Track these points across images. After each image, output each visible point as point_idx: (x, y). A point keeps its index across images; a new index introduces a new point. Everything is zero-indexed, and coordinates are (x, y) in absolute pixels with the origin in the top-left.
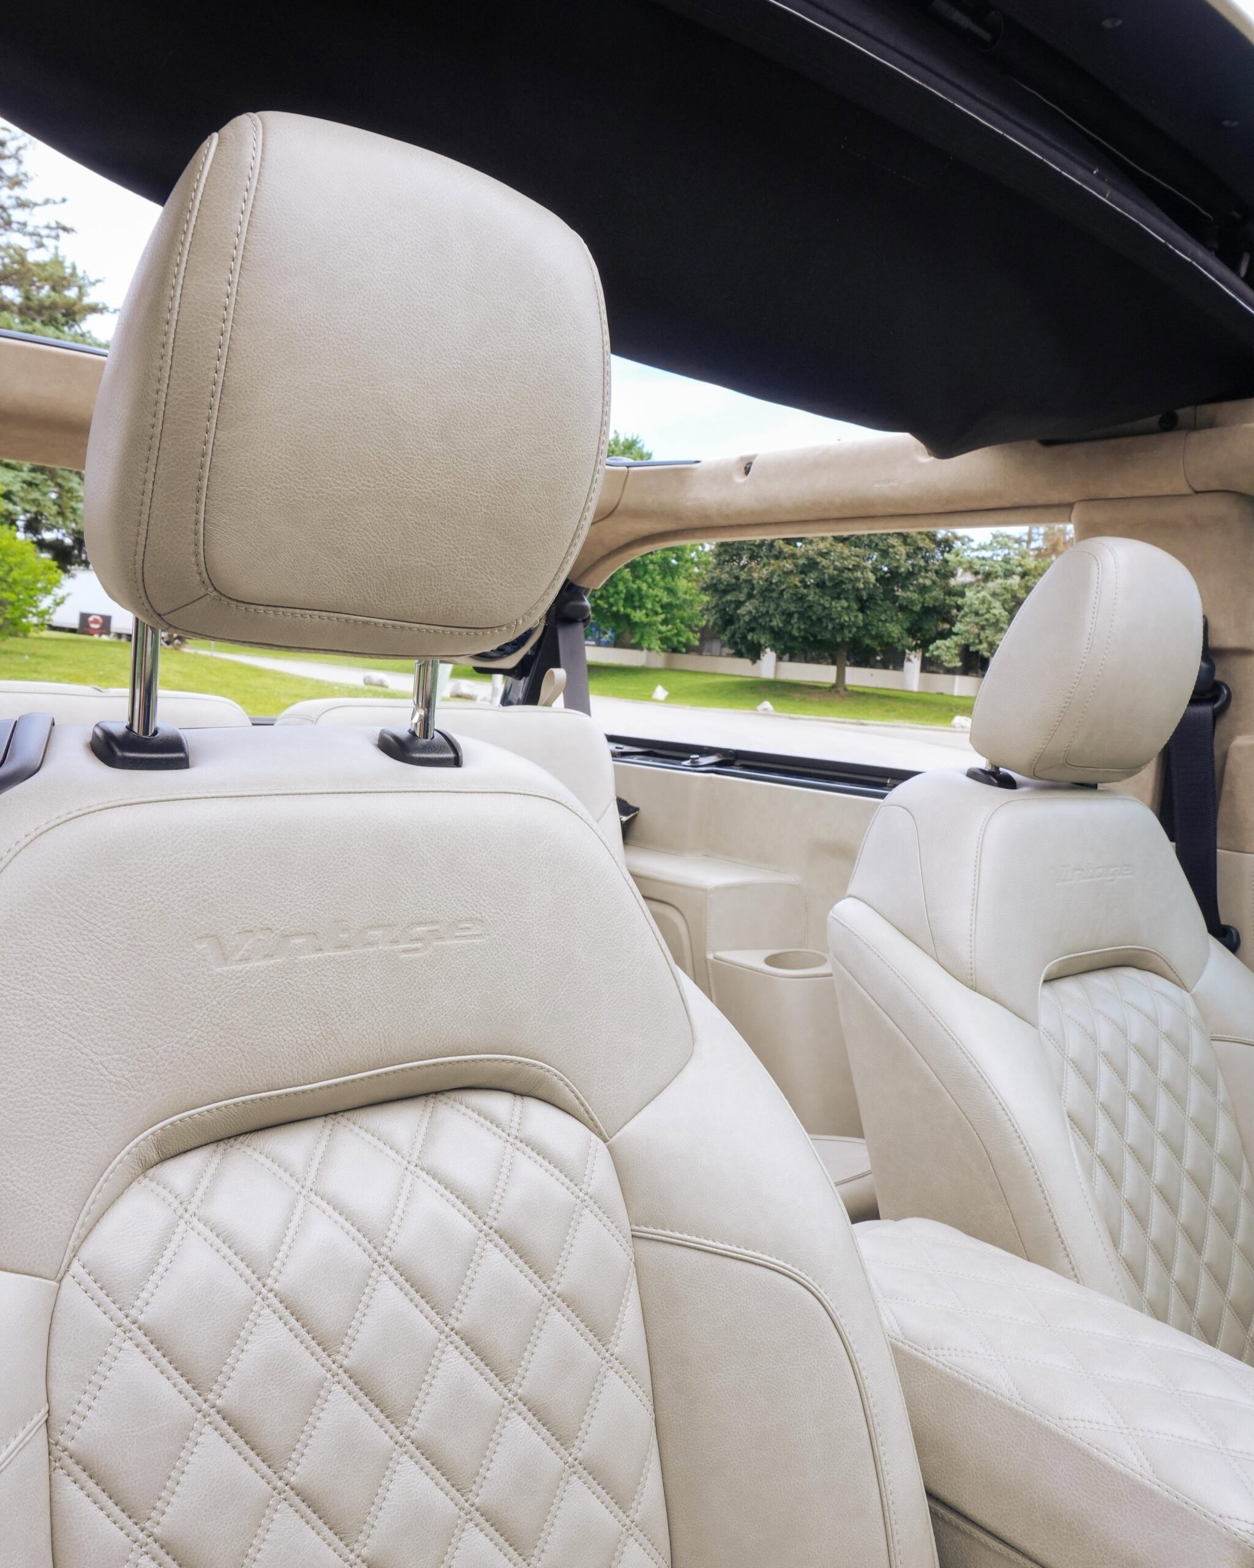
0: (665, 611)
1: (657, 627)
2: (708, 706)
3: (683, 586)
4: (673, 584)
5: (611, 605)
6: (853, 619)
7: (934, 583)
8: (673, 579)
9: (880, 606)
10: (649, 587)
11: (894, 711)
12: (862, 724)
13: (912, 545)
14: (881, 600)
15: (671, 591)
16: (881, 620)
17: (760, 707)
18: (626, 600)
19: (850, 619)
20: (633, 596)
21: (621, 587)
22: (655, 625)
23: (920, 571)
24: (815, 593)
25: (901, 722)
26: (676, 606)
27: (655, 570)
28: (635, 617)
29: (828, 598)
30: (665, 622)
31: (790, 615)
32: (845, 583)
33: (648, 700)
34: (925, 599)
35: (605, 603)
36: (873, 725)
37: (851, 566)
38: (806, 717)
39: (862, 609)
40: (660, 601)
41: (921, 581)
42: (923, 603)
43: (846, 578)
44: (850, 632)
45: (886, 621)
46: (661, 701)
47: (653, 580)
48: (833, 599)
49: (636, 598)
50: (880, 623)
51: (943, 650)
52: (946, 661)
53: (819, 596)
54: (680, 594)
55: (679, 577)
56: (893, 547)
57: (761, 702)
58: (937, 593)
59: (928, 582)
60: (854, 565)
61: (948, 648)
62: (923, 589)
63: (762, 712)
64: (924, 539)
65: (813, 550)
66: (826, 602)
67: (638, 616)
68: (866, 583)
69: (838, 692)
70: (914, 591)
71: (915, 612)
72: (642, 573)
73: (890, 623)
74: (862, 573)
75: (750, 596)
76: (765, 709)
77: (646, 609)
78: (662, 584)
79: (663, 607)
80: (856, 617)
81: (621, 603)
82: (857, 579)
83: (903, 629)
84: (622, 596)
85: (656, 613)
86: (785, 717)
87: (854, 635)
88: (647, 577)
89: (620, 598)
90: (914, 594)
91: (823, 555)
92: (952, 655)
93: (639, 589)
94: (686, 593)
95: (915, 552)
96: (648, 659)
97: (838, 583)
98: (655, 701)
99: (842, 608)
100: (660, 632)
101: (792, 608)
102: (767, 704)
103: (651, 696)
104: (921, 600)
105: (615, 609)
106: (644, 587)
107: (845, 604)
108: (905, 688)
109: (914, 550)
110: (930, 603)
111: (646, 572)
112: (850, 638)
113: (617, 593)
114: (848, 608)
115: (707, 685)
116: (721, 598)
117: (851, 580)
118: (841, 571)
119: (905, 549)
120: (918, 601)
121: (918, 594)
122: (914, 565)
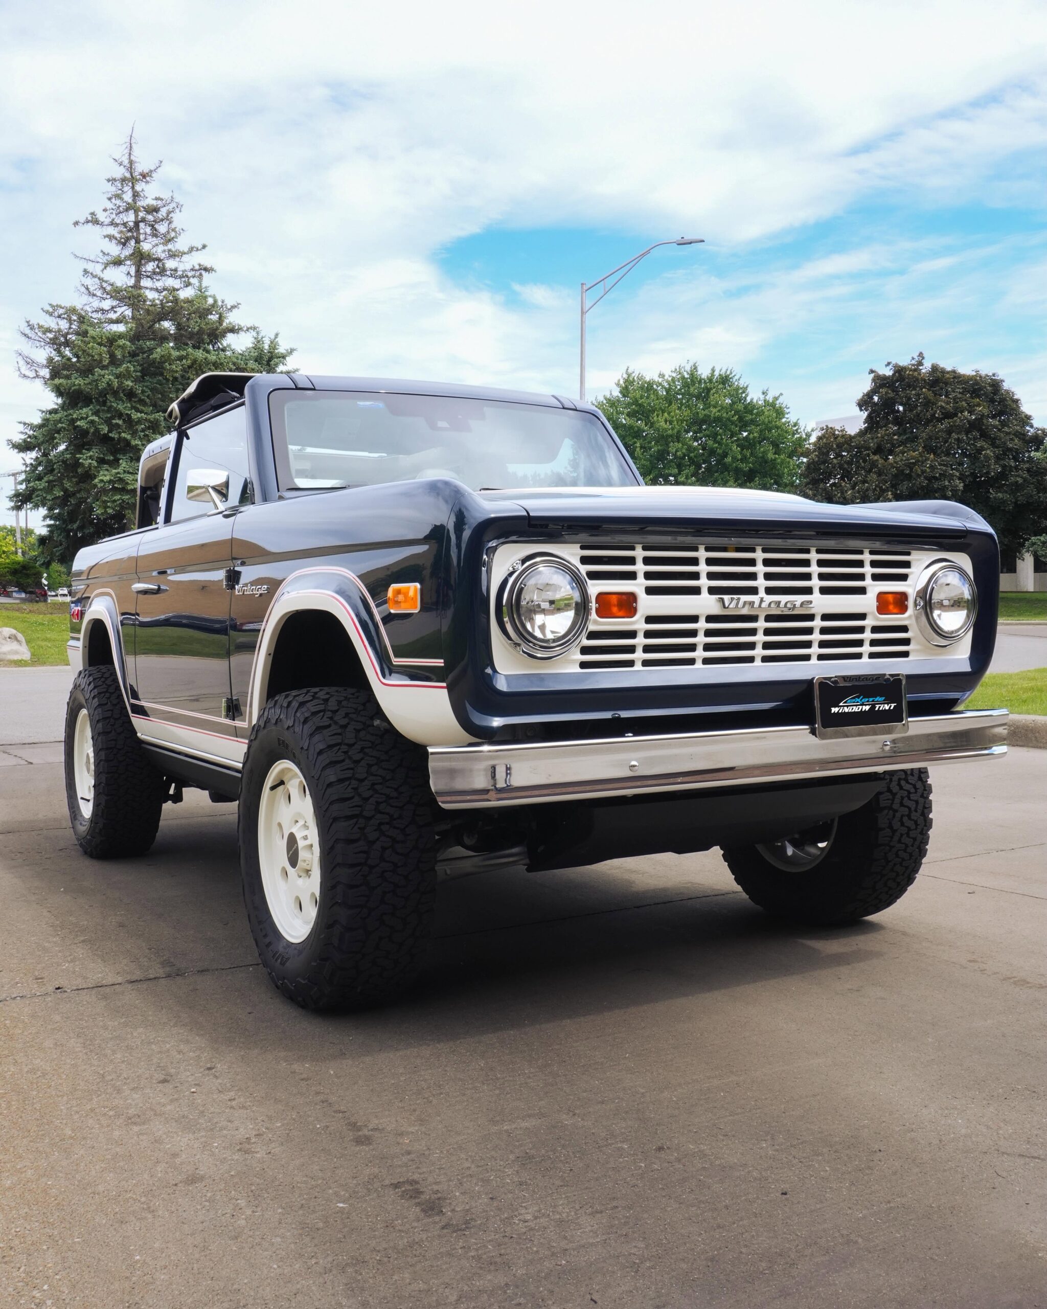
23: (1011, 471)
62: (1017, 487)
70: (1006, 492)
74: (949, 482)
95: (1005, 454)
108: (1019, 590)
110: (1022, 500)
120: (1011, 501)
121: (1010, 494)
122: (1004, 467)
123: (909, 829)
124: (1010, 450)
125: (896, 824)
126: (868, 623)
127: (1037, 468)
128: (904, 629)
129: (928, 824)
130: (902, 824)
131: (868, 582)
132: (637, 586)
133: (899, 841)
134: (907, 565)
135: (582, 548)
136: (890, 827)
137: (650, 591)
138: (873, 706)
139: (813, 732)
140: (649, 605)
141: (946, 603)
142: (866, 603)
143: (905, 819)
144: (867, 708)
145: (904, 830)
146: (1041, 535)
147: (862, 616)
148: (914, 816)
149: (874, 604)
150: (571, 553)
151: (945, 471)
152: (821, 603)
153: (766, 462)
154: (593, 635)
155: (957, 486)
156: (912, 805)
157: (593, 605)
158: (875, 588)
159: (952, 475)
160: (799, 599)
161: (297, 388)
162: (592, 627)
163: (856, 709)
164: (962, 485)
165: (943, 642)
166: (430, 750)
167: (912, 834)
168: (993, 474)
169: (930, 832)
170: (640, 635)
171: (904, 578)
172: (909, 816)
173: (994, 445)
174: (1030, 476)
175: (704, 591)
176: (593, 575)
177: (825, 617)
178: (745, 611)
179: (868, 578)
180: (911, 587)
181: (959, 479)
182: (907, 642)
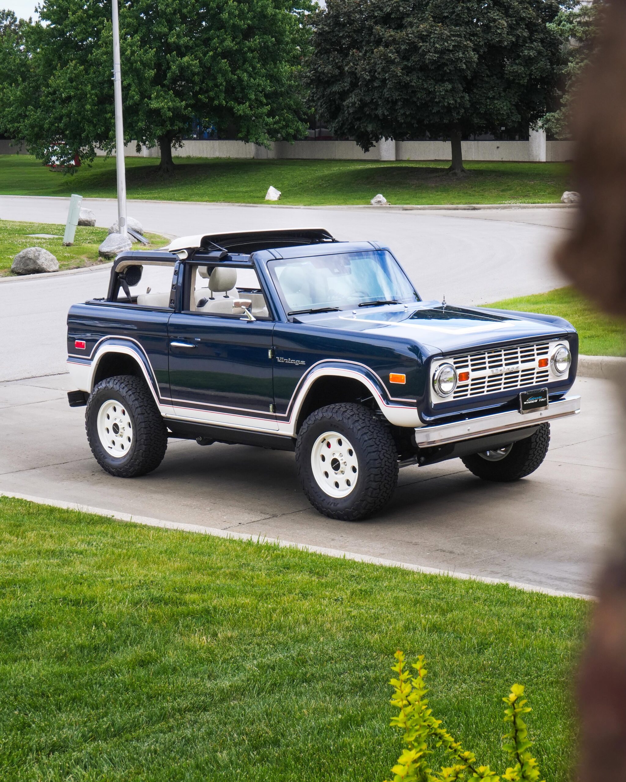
0: (270, 101)
1: (264, 120)
2: (322, 204)
3: (285, 71)
4: (276, 70)
5: (212, 99)
6: (459, 100)
7: (539, 53)
8: (275, 64)
9: (487, 82)
10: (250, 76)
11: (510, 190)
12: (474, 209)
13: (514, 17)
14: (488, 76)
15: (274, 78)
16: (489, 98)
17: (373, 201)
18: (227, 92)
19: (456, 101)
20: (234, 88)
21: (220, 79)
22: (261, 117)
23: (525, 41)
24: (418, 78)
25: (513, 203)
26: (282, 94)
27: (254, 58)
28: (238, 110)
29: (432, 82)
30: (271, 114)
31: (395, 103)
32: (447, 65)
33: (261, 203)
34: (532, 71)
35: (205, 97)
36: (484, 208)
37: (451, 48)
38: (419, 206)
39: (468, 90)
40: (263, 90)
41: (526, 52)
42: (530, 75)
43: (447, 60)
44: (458, 113)
45: (493, 98)
46: (274, 203)
47: (254, 68)
48: (437, 81)
49: (238, 89)
50: (488, 100)
51: (553, 122)
52: (557, 133)
53: (423, 80)
54: (284, 81)
55: (281, 63)
56: (495, 21)
57: (373, 196)
58: (544, 63)
59: (532, 53)
60: (454, 46)
61: (558, 120)
62: (529, 61)
63: (376, 205)
64: (526, 8)
65: (413, 33)
66: (429, 85)
67: (242, 109)
68: (469, 62)
69: (455, 174)
70: (520, 64)
71: (523, 85)
72: (240, 62)
73: (497, 99)
74: (463, 53)
75: (354, 85)
76: (379, 202)
77: (250, 100)
78: (263, 71)
79: (267, 96)
80: (463, 97)
81: (222, 96)
82: (459, 59)
83: (512, 105)
84: (222, 88)
85: (262, 104)
86: (399, 209)
87: (462, 116)
88: (247, 65)
89: (221, 91)
90: (519, 67)
91: (423, 38)
92: (562, 127)
93: (240, 80)
94: (289, 79)
95: (518, 24)
96: (257, 153)
97: (439, 66)
98: (269, 202)
99: (446, 91)
100: (267, 124)
101: (396, 95)
102: (380, 197)
103: (264, 197)
104: (528, 73)
105: (216, 102)
106: (245, 76)
107: (449, 87)
108: (531, 159)
109: (516, 21)
110: (537, 75)
111: (245, 61)
112: (458, 119)
113: (216, 86)
114: (453, 89)
115: (322, 178)
116: (325, 89)
117: (452, 62)
118: (443, 52)
119: (507, 22)
120: (525, 74)
121: (524, 66)
122: (518, 37)
123: (542, 442)
124: (523, 19)
125: (538, 440)
126: (535, 371)
127: (551, 39)
128: (547, 371)
129: (549, 439)
130: (540, 440)
131: (536, 357)
132: (468, 370)
133: (539, 447)
134: (547, 348)
135: (454, 359)
136: (536, 441)
137: (473, 370)
138: (538, 400)
139: (519, 412)
140: (473, 375)
141: (561, 360)
142: (534, 364)
143: (541, 438)
144: (536, 401)
145: (540, 442)
146: (555, 112)
147: (534, 369)
148: (544, 436)
149: (538, 364)
150: (451, 361)
151: (460, 42)
152: (522, 366)
153: (265, 16)
154: (458, 387)
155: (471, 58)
156: (543, 432)
157: (458, 378)
158: (538, 358)
159: (466, 46)
160: (515, 366)
161: (276, 259)
162: (458, 385)
163: (532, 402)
164: (477, 56)
165: (559, 374)
166: (416, 429)
167: (543, 443)
168: (506, 43)
169: (549, 442)
170: (470, 385)
171: (546, 353)
172: (542, 437)
173: (507, 15)
174: (543, 47)
175: (487, 368)
176: (457, 368)
177: (523, 371)
178: (499, 373)
179: (536, 355)
180: (548, 356)
181: (474, 50)
182: (547, 376)
